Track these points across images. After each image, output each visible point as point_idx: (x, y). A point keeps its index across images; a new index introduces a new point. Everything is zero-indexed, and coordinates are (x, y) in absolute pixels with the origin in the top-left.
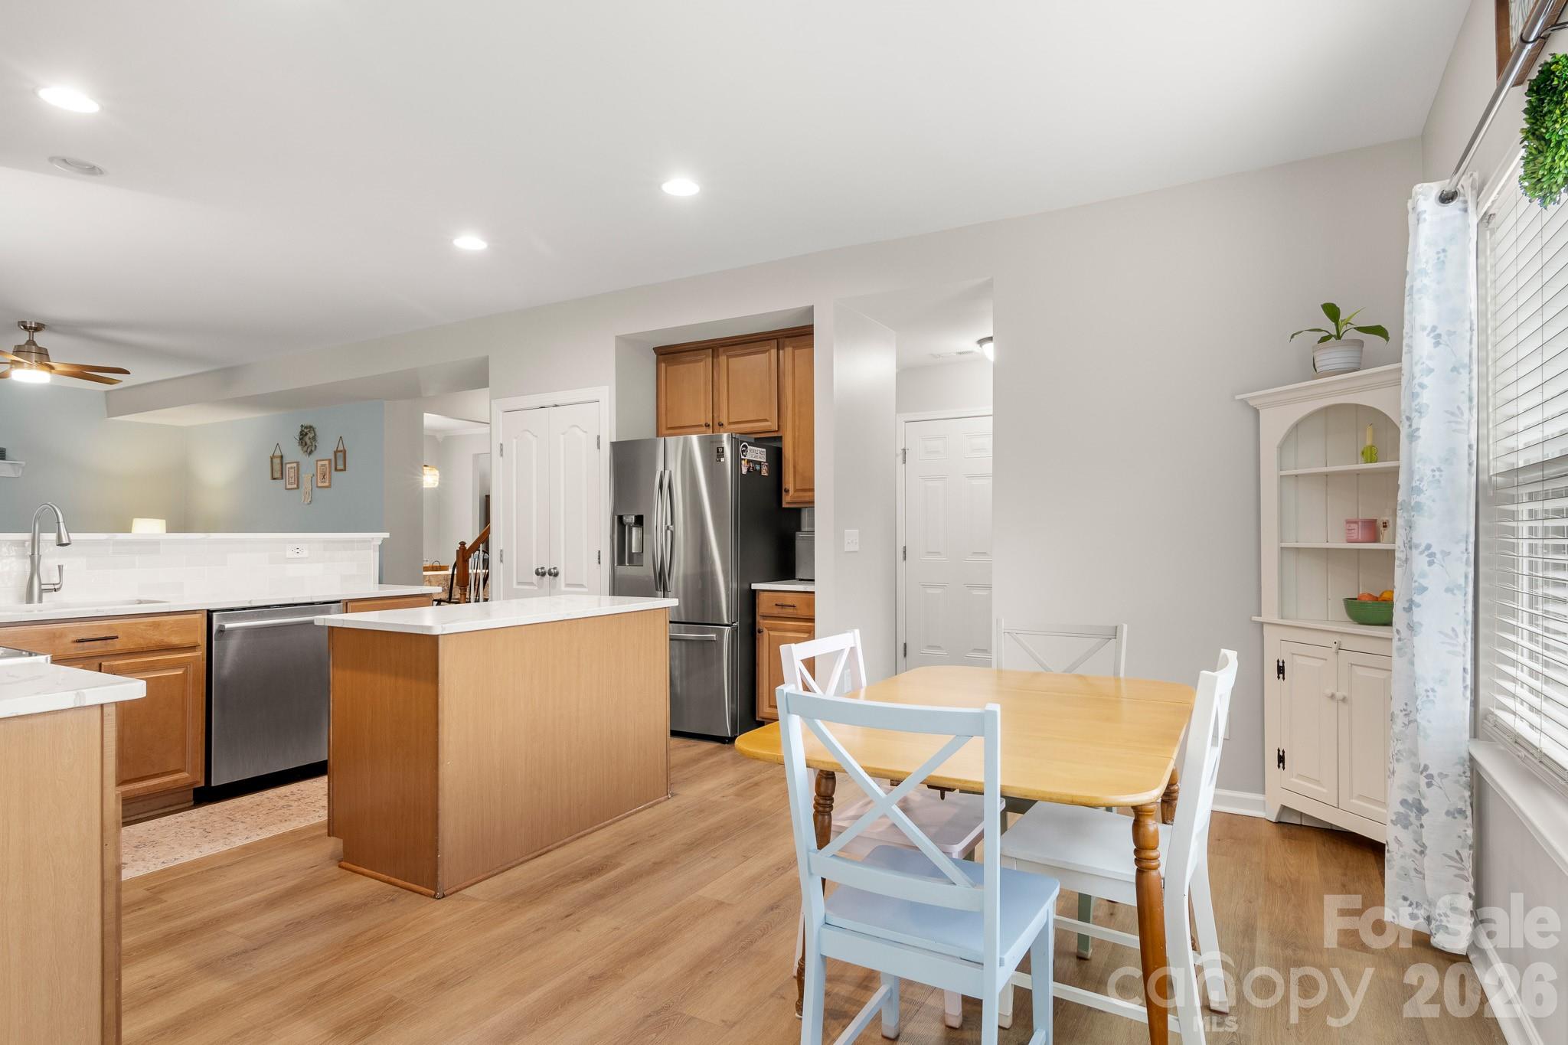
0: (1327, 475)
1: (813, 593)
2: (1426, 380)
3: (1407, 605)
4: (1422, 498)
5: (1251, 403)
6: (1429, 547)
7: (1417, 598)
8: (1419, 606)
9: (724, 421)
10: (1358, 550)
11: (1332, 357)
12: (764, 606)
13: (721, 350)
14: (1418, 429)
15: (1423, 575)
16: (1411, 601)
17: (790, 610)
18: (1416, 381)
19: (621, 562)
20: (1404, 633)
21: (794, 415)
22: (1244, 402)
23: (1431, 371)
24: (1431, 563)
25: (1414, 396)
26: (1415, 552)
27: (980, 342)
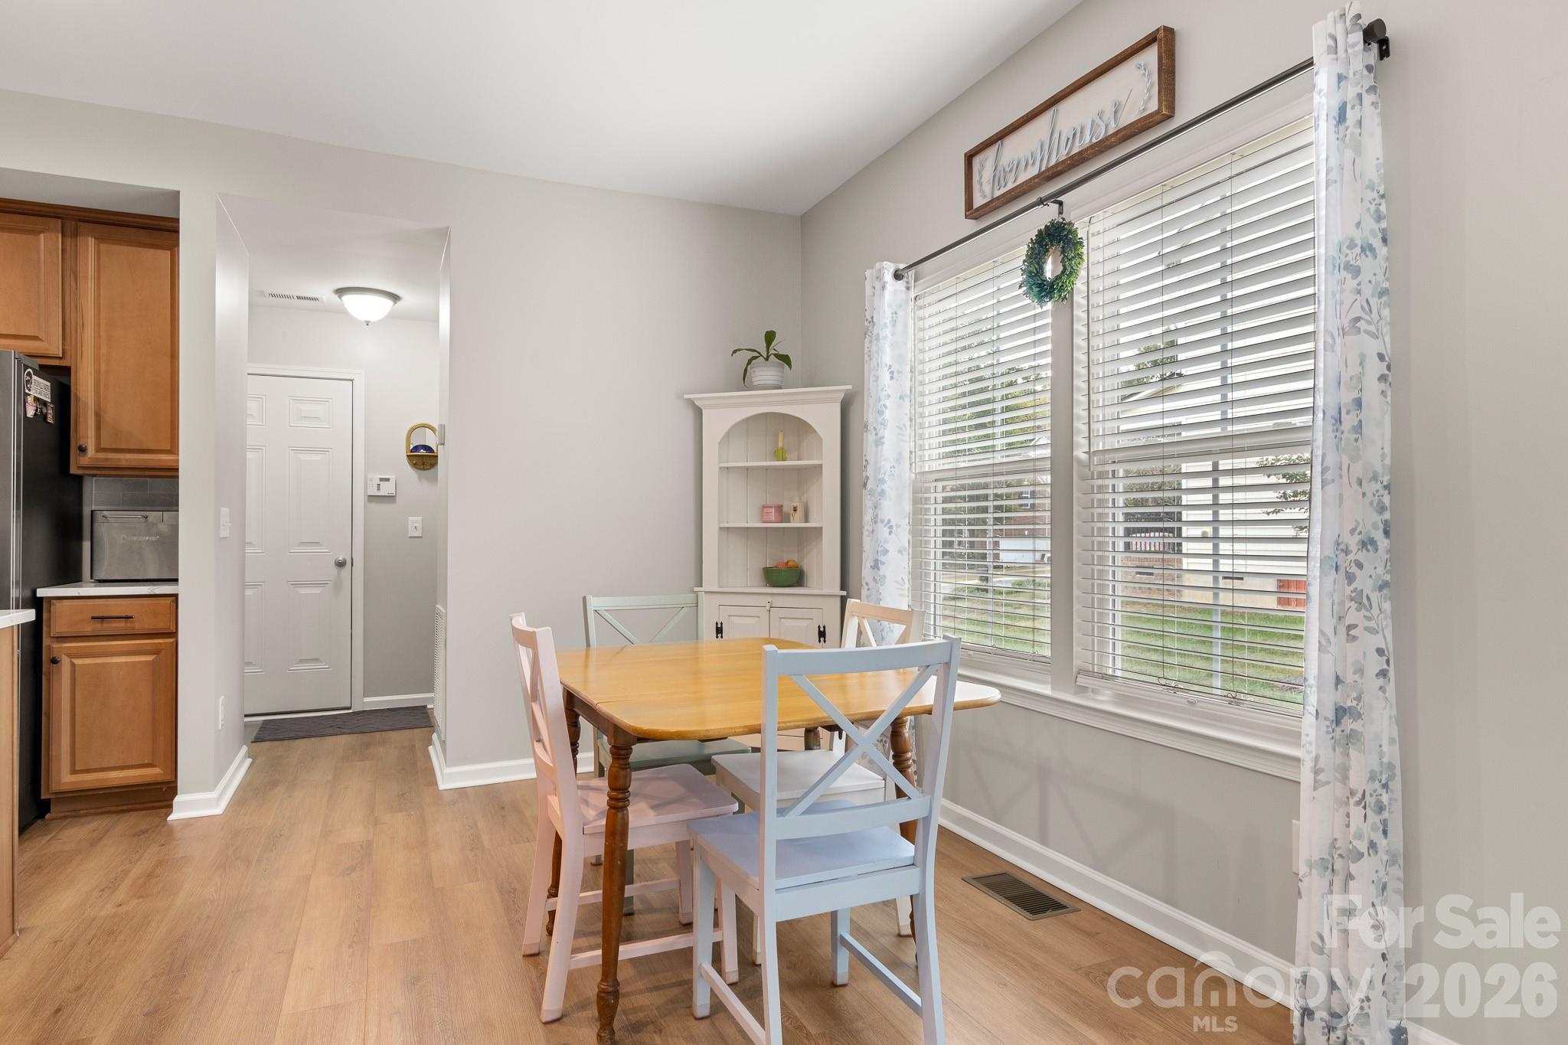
0: (747, 468)
1: (176, 596)
2: (887, 403)
3: (872, 564)
4: (885, 487)
5: (697, 403)
6: (889, 521)
7: (882, 558)
8: (883, 563)
11: (765, 373)
12: (64, 622)
14: (883, 437)
15: (886, 542)
16: (876, 561)
17: (119, 625)
18: (881, 403)
20: (872, 584)
21: (98, 336)
22: (691, 403)
23: (889, 396)
24: (890, 533)
25: (880, 413)
26: (880, 525)
27: (341, 292)
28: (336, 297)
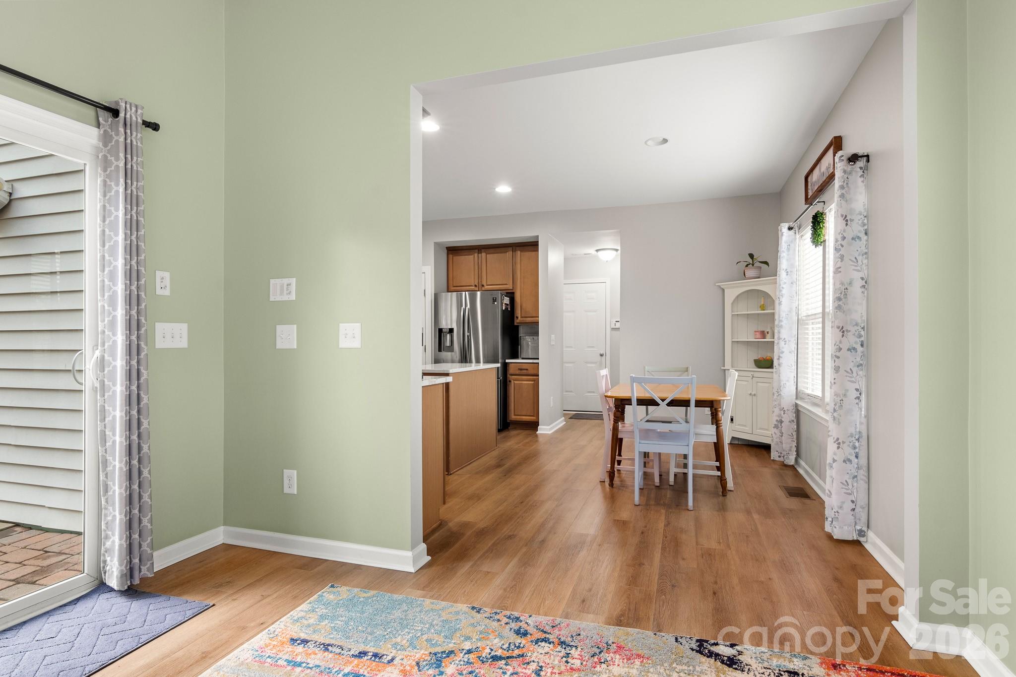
0: (748, 314)
1: (538, 363)
2: (784, 286)
3: (778, 357)
4: (782, 323)
5: (722, 287)
6: (784, 339)
7: (781, 355)
8: (781, 357)
9: (484, 283)
10: (758, 341)
11: (750, 272)
12: (511, 369)
13: (483, 250)
14: (781, 302)
15: (783, 348)
16: (779, 356)
17: (525, 371)
18: (781, 286)
19: (440, 350)
20: (777, 367)
21: (521, 282)
22: (719, 286)
23: (785, 283)
24: (785, 344)
25: (780, 291)
26: (781, 341)
27: (597, 251)
28: (596, 252)
